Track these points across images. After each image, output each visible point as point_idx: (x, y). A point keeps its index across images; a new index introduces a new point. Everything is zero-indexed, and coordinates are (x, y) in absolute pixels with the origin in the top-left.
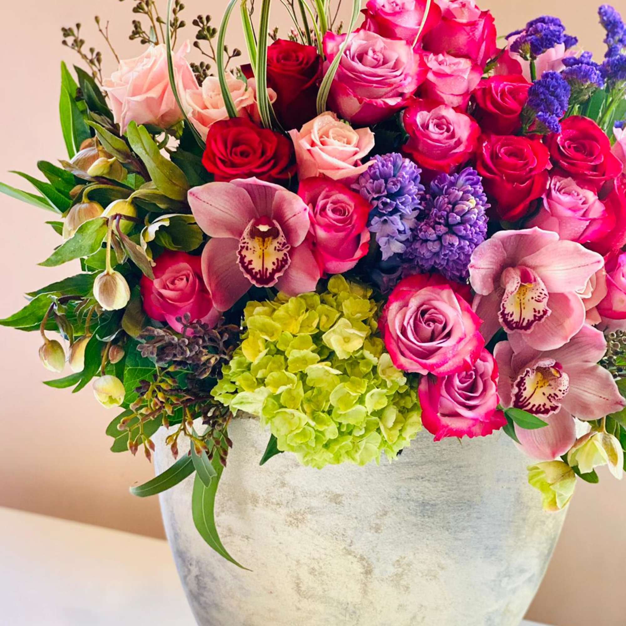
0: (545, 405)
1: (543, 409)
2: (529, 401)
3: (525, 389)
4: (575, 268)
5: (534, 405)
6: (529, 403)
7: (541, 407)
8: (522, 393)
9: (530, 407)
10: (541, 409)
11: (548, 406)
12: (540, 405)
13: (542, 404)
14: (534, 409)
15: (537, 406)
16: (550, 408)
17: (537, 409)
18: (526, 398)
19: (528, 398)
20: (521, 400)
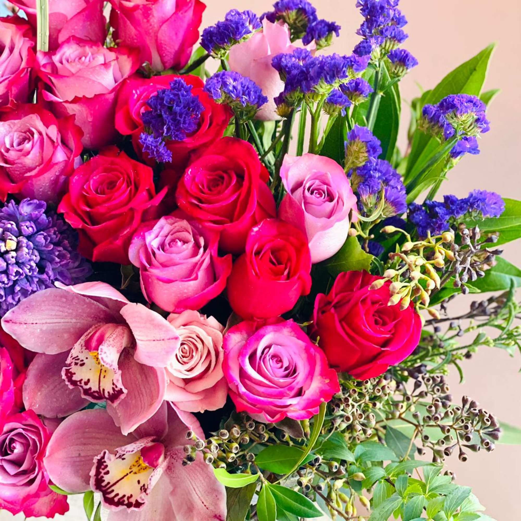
0: (131, 496)
1: (126, 502)
2: (113, 488)
3: (107, 473)
4: (150, 340)
5: (117, 495)
6: (113, 491)
7: (125, 499)
8: (103, 477)
9: (112, 495)
10: (124, 501)
11: (133, 500)
12: (124, 496)
13: (128, 495)
14: (116, 499)
15: (120, 496)
16: (134, 503)
17: (119, 499)
18: (109, 483)
19: (111, 484)
20: (103, 484)
